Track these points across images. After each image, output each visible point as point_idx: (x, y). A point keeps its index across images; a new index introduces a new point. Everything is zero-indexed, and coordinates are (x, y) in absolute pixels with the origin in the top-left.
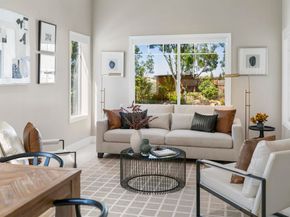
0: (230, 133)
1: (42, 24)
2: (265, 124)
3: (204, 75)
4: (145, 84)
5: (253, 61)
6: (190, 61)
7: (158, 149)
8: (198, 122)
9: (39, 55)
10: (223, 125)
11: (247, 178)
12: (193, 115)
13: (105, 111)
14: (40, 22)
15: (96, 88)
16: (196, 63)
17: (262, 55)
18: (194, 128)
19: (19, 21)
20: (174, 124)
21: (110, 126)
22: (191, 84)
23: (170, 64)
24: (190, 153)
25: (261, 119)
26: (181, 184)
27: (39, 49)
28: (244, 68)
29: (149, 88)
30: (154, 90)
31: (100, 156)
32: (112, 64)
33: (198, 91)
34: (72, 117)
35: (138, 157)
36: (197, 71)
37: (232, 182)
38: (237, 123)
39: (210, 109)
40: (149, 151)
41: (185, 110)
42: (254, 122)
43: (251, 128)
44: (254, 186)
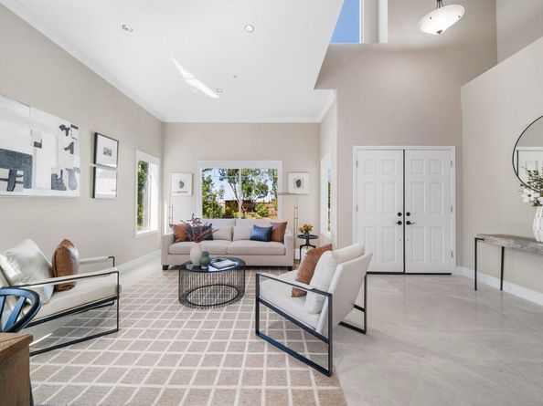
0: (282, 241)
1: (99, 136)
2: (311, 233)
3: (259, 200)
4: (217, 206)
5: (299, 183)
6: (249, 190)
7: (219, 261)
8: (255, 233)
9: (95, 168)
10: (277, 235)
11: (309, 293)
12: (252, 227)
13: (171, 225)
14: (96, 135)
15: (166, 206)
16: (253, 192)
17: (305, 178)
18: (253, 239)
19: (62, 127)
20: (235, 236)
21: (175, 239)
22: (250, 207)
23: (235, 192)
24: (250, 261)
25: (307, 229)
26: (240, 293)
27: (95, 163)
28: (292, 188)
29: (220, 209)
30: (223, 211)
31: (165, 268)
32: (182, 184)
33: (255, 211)
34: (139, 233)
35: (198, 269)
36: (255, 198)
37: (293, 296)
38: (288, 233)
39: (266, 223)
40: (208, 263)
41: (246, 224)
42: (302, 231)
43: (299, 237)
44: (318, 302)
